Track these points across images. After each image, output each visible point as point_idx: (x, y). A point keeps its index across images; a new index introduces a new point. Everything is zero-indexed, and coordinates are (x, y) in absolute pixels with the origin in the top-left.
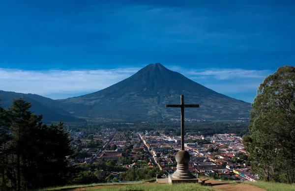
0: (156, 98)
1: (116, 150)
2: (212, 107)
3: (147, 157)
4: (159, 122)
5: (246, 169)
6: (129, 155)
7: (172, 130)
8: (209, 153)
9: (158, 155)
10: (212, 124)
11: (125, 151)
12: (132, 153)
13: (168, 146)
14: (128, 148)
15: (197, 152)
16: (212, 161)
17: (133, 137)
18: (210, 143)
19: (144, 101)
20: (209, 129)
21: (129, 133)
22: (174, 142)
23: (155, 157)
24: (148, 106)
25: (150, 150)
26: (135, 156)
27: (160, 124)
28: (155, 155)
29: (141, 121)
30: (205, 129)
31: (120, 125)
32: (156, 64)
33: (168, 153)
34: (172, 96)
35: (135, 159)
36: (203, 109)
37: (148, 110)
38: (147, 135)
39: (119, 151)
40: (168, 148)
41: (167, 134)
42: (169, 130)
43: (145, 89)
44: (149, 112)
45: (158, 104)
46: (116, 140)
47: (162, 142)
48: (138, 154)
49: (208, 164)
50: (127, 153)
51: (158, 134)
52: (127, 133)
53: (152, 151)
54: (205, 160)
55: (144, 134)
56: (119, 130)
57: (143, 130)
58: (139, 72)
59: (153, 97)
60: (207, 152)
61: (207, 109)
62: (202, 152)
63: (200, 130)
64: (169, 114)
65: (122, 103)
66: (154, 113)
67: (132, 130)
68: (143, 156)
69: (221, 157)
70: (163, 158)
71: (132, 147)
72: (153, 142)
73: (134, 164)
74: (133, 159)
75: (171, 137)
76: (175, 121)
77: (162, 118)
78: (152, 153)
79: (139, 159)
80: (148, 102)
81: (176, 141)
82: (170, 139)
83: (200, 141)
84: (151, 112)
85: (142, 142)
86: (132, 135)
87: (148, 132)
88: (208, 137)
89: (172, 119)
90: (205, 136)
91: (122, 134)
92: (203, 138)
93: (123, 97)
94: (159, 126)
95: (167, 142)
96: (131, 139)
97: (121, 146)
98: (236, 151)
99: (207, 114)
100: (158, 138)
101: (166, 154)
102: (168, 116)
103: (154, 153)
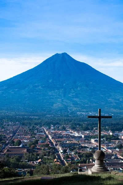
0: (62, 91)
1: (21, 146)
2: (121, 100)
3: (54, 153)
4: (65, 116)
6: (35, 151)
7: (79, 125)
8: (118, 150)
9: (65, 151)
10: (120, 119)
11: (30, 146)
12: (38, 149)
13: (75, 141)
14: (33, 144)
15: (105, 148)
16: (120, 159)
17: (37, 132)
18: (118, 139)
19: (50, 93)
20: (118, 124)
21: (33, 127)
22: (81, 137)
23: (61, 153)
24: (53, 99)
25: (56, 145)
26: (40, 152)
27: (66, 118)
28: (62, 151)
29: (46, 114)
30: (112, 124)
31: (24, 119)
32: (63, 54)
33: (75, 148)
34: (79, 89)
35: (41, 155)
36: (111, 103)
37: (53, 103)
38: (53, 130)
39: (24, 147)
40: (75, 144)
41: (74, 129)
42: (75, 124)
43: (50, 81)
44: (55, 105)
45: (64, 96)
46: (20, 135)
47: (68, 137)
48: (44, 150)
49: (116, 160)
50: (32, 149)
51: (64, 129)
52: (31, 128)
53: (58, 147)
54: (113, 157)
55: (50, 128)
56: (23, 124)
57: (48, 124)
58: (45, 62)
59: (58, 89)
60: (115, 148)
61: (116, 103)
62: (110, 149)
63: (108, 125)
64: (75, 107)
65: (26, 95)
66: (60, 106)
67: (36, 124)
68: (49, 152)
70: (70, 155)
71: (37, 142)
72: (59, 137)
73: (40, 160)
74: (38, 155)
75: (78, 132)
76: (81, 115)
77: (68, 112)
78: (59, 149)
79: (45, 155)
80: (54, 94)
81: (83, 136)
82: (76, 135)
83: (108, 137)
84: (57, 105)
85: (47, 137)
86: (37, 129)
87: (54, 126)
88: (117, 133)
89: (79, 113)
90: (113, 131)
91: (26, 128)
92: (111, 134)
93: (27, 89)
94: (65, 120)
95: (74, 137)
96: (35, 134)
97: (25, 141)
99: (115, 108)
100: (64, 133)
101: (72, 150)
102: (74, 109)
103: (60, 149)
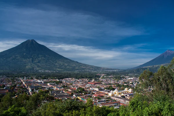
0: (31, 59)
1: (5, 88)
2: (62, 64)
3: (26, 91)
4: (33, 72)
5: (85, 96)
6: (14, 91)
7: (40, 76)
8: (63, 88)
9: (32, 90)
10: (62, 73)
11: (11, 88)
12: (16, 90)
14: (13, 87)
15: (56, 88)
16: (65, 93)
17: (16, 80)
18: (62, 83)
19: (24, 60)
20: (61, 76)
21: (14, 78)
22: (42, 82)
23: (30, 91)
24: (26, 63)
25: (27, 87)
27: (33, 73)
28: (31, 90)
29: (22, 72)
30: (58, 76)
31: (8, 74)
32: (32, 40)
33: (38, 88)
34: (40, 58)
35: (17, 93)
36: (57, 66)
37: (26, 66)
38: (25, 79)
40: (38, 86)
41: (37, 78)
42: (39, 76)
43: (25, 54)
44: (27, 67)
45: (32, 62)
46: (5, 82)
47: (34, 83)
48: (19, 90)
49: (63, 94)
50: (12, 90)
51: (32, 79)
52: (12, 78)
53: (28, 88)
54: (61, 92)
55: (24, 78)
56: (8, 77)
57: (23, 77)
58: (22, 44)
59: (29, 58)
60: (61, 88)
61: (59, 66)
62: (59, 88)
63: (56, 76)
64: (38, 68)
65: (10, 61)
66: (30, 67)
67: (16, 77)
68: (23, 91)
69: (70, 90)
70: (36, 92)
71: (15, 86)
72: (29, 83)
73: (17, 96)
74: (16, 93)
75: (40, 80)
76: (41, 72)
77: (34, 70)
78: (29, 89)
79: (20, 93)
80: (26, 61)
81: (43, 82)
82: (39, 81)
83: (57, 82)
84: (28, 67)
85: (22, 83)
86: (16, 79)
87: (26, 77)
88: (61, 80)
89: (40, 71)
91: (10, 79)
92: (58, 80)
93: (11, 58)
94: (32, 74)
95: (38, 83)
96: (15, 82)
97: (8, 85)
98: (77, 86)
99: (59, 68)
100: (32, 81)
101: (37, 89)
102: (38, 69)
103: (30, 89)
